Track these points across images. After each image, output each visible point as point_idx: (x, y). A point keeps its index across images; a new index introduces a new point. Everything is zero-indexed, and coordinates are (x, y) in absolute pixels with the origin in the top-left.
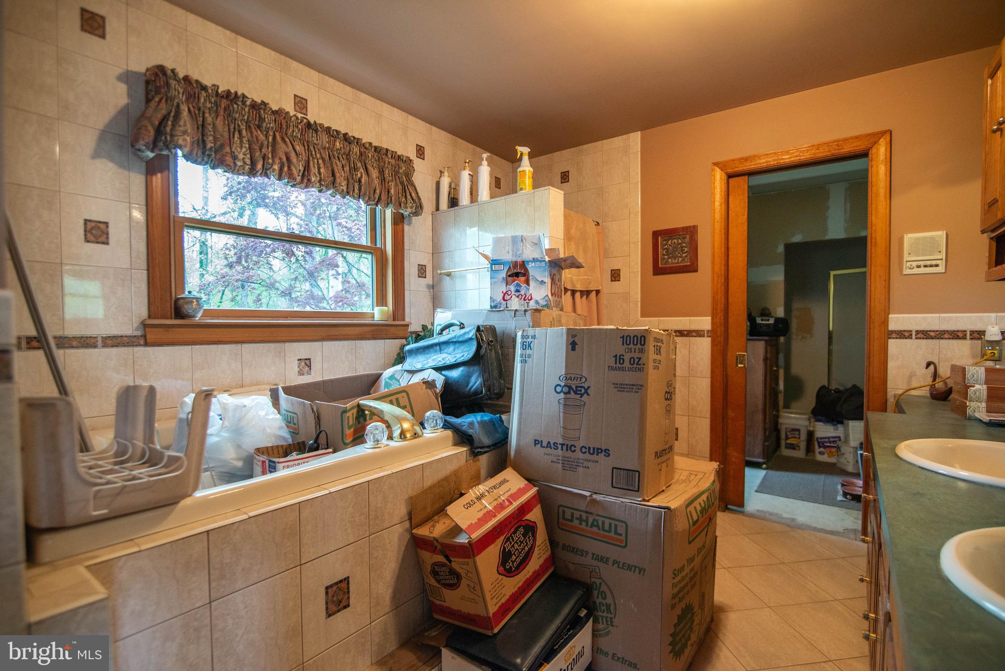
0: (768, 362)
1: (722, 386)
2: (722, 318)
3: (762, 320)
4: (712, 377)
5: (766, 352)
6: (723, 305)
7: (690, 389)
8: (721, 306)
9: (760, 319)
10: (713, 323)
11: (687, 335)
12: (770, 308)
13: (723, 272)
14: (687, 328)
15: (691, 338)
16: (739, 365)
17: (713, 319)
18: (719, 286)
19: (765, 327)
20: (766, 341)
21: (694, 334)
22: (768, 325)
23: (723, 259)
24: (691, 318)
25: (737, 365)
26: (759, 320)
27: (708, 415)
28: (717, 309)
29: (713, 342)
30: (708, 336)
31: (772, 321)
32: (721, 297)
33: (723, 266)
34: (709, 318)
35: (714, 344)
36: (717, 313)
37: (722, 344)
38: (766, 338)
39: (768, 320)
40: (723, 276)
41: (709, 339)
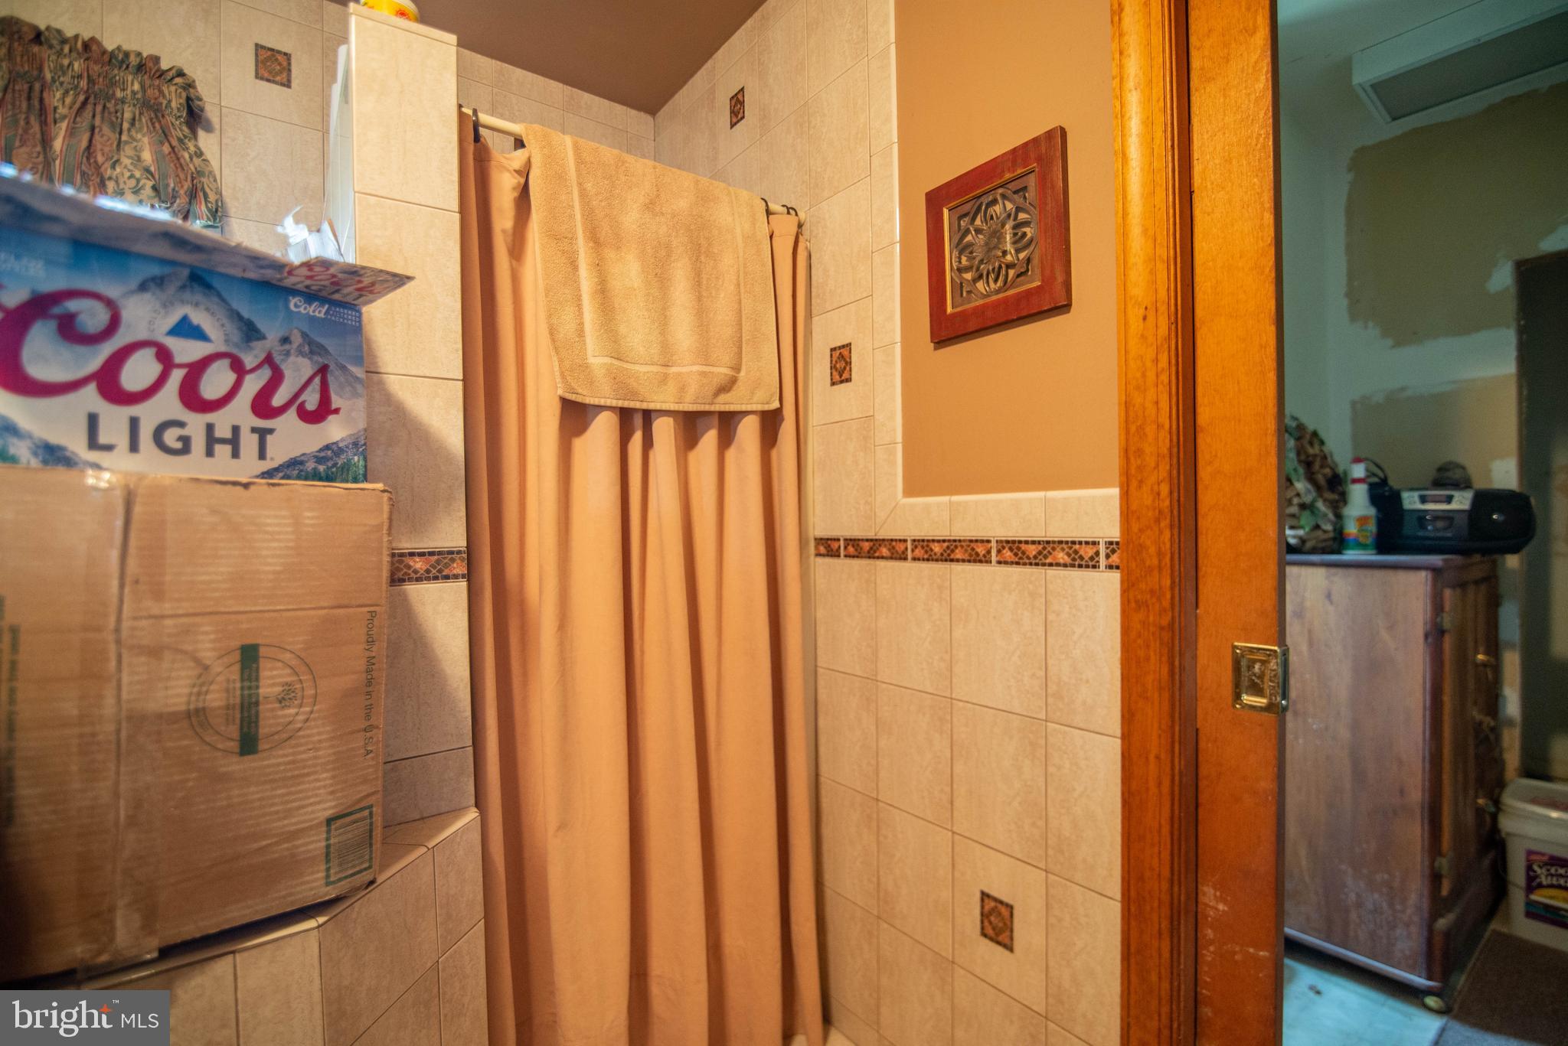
0: (1448, 643)
1: (1166, 783)
2: (1165, 489)
3: (1423, 500)
4: (1126, 737)
5: (1438, 607)
6: (1164, 435)
7: (1051, 769)
8: (1158, 442)
9: (1416, 495)
10: (1127, 514)
11: (1038, 561)
12: (1462, 459)
13: (1162, 294)
14: (1038, 534)
15: (1051, 572)
16: (1247, 699)
17: (1125, 496)
18: (1150, 353)
19: (1440, 524)
20: (1435, 571)
21: (1061, 556)
22: (1448, 517)
23: (1162, 238)
24: (1051, 494)
25: (1237, 697)
26: (1411, 501)
27: (1115, 888)
28: (1140, 452)
29: (1128, 588)
30: (1110, 567)
31: (1462, 501)
32: (1159, 404)
33: (1161, 267)
34: (1115, 492)
35: (1131, 603)
36: (1140, 468)
37: (1166, 603)
38: (1436, 560)
39: (1449, 499)
40: (1163, 308)
41: (1116, 576)
